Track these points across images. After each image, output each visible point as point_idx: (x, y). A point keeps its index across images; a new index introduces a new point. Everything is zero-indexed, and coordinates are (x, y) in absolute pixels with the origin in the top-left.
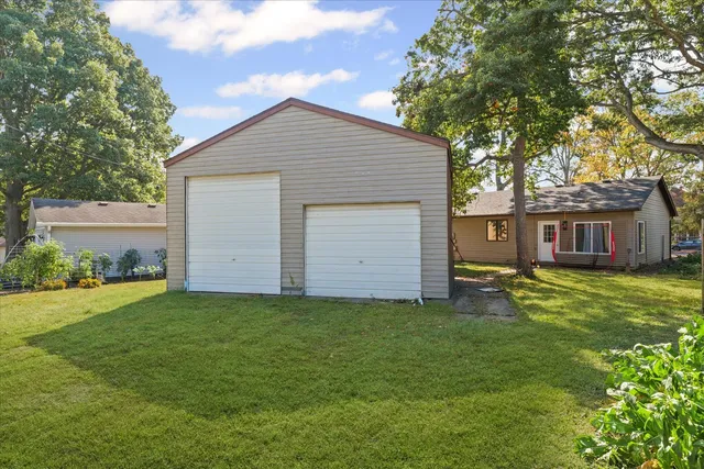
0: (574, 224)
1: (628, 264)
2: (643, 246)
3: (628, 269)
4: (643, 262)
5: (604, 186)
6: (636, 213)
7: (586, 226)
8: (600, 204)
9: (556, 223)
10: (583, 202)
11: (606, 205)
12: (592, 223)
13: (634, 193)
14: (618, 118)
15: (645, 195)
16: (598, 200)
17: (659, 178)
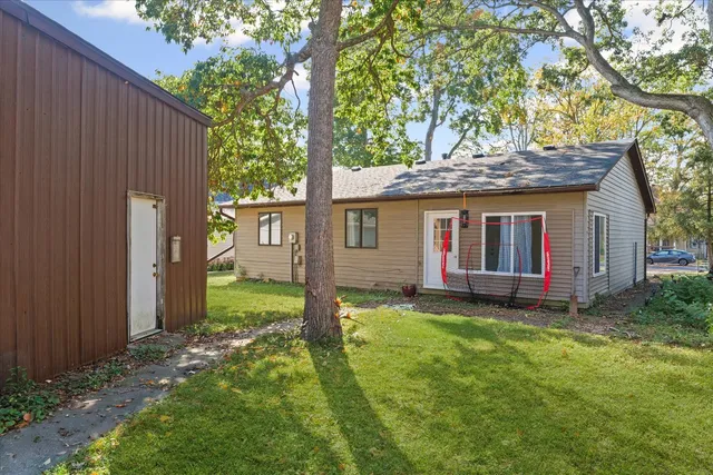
0: (484, 215)
1: (573, 298)
2: (603, 261)
3: (573, 309)
4: (603, 291)
5: (544, 154)
6: (590, 195)
7: (504, 221)
8: (531, 179)
9: (454, 214)
10: (503, 176)
11: (540, 179)
12: (513, 214)
13: (589, 161)
14: (576, 67)
15: (609, 165)
16: (529, 173)
17: (631, 141)
